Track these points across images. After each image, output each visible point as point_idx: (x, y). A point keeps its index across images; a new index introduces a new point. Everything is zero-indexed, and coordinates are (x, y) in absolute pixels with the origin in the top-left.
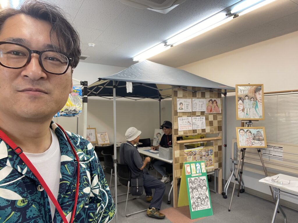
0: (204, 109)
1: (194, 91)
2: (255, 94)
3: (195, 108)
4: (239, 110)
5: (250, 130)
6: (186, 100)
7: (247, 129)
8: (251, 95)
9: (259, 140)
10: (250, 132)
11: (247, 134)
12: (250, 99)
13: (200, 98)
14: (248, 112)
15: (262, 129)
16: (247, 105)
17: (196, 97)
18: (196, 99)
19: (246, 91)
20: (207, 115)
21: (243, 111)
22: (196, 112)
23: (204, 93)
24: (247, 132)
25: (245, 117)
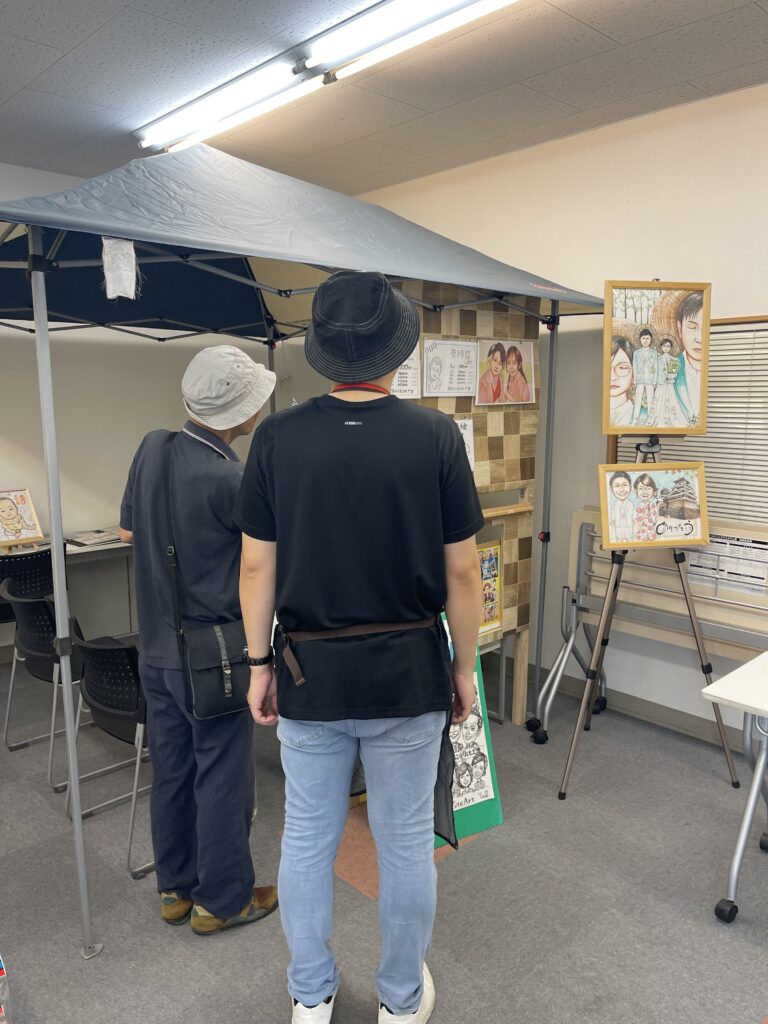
0: (470, 388)
1: (429, 306)
2: (679, 325)
3: (434, 384)
4: (614, 392)
5: (651, 474)
7: (641, 473)
8: (661, 328)
9: (681, 514)
10: (652, 484)
11: (640, 492)
12: (659, 344)
13: (456, 338)
14: (646, 403)
15: (693, 469)
16: (646, 370)
17: (439, 331)
18: (437, 342)
19: (645, 310)
20: (481, 411)
21: (628, 398)
22: (437, 398)
23: (473, 314)
24: (640, 484)
25: (635, 421)
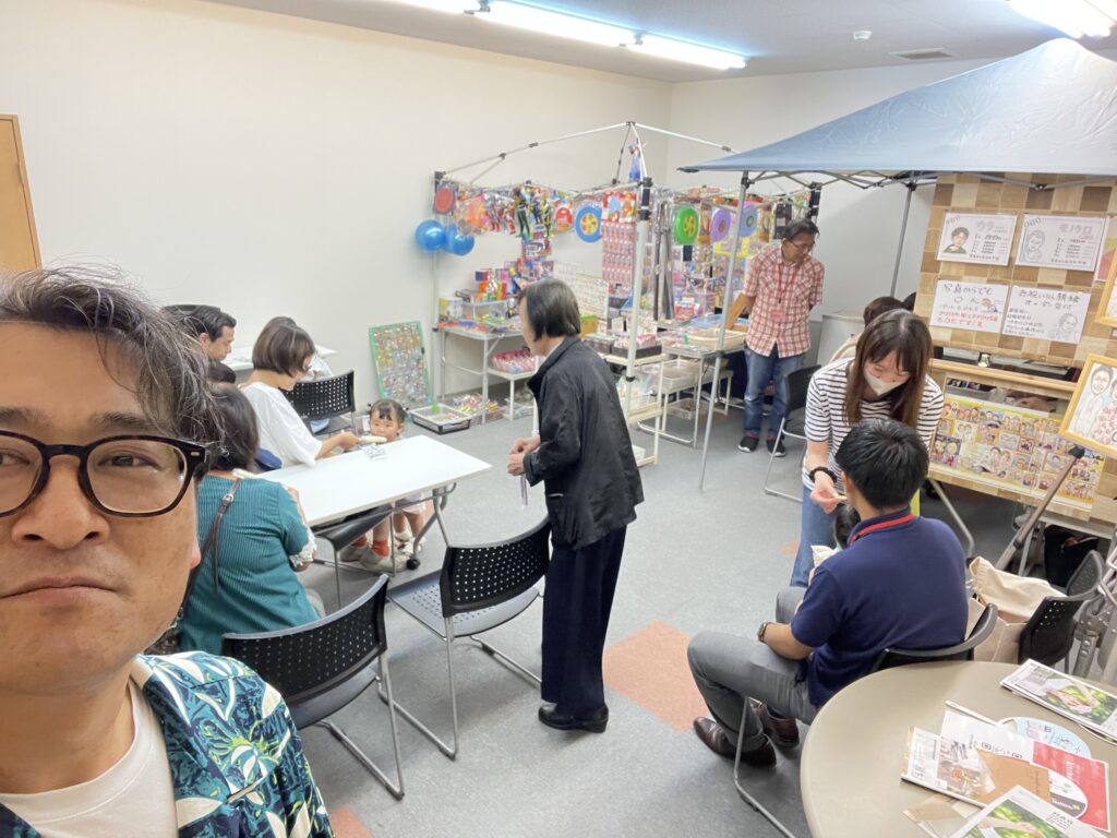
6: (986, 221)
11: (1114, 392)
13: (1073, 214)
17: (1047, 208)
